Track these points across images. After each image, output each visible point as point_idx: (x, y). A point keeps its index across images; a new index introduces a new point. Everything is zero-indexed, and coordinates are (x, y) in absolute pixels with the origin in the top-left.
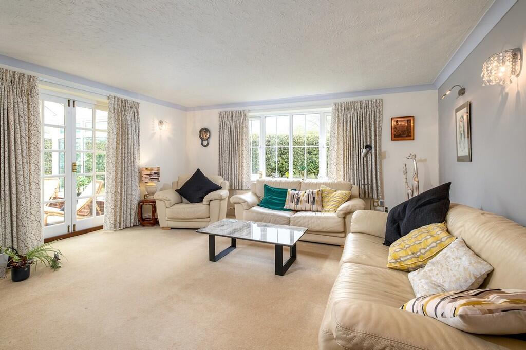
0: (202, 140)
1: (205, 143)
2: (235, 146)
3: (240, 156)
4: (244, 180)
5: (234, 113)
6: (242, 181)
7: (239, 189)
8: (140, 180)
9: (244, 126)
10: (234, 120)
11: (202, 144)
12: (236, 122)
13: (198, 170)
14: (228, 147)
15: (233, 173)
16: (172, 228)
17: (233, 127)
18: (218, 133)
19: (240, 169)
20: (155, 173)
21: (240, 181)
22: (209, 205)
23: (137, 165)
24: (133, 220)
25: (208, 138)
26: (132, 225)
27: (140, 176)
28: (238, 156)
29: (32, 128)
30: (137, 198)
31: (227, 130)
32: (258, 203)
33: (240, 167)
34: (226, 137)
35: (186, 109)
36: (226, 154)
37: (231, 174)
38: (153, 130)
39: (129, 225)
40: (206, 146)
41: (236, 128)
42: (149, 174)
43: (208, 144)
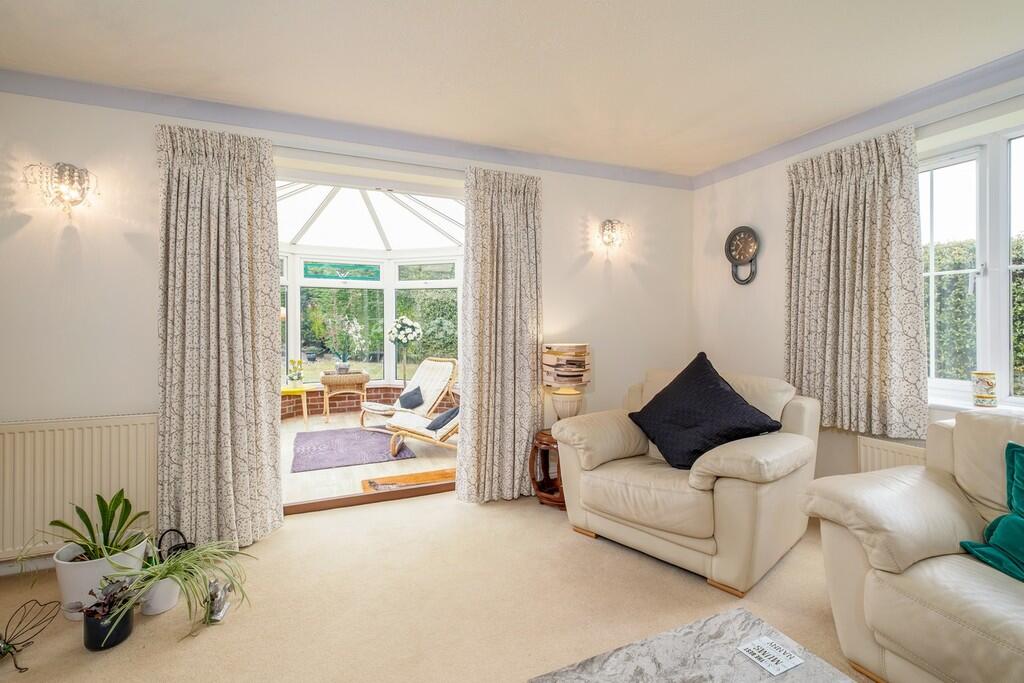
0: (736, 264)
1: (744, 272)
2: (853, 272)
3: (877, 308)
4: (894, 400)
5: (846, 157)
6: (883, 403)
7: (869, 433)
8: (537, 378)
9: (895, 191)
10: (849, 179)
11: (735, 276)
12: (857, 185)
13: (702, 357)
14: (823, 280)
15: (843, 369)
16: (598, 536)
17: (843, 206)
18: (786, 236)
19: (876, 357)
20: (570, 363)
21: (876, 402)
22: (712, 490)
23: (528, 339)
24: (517, 482)
25: (756, 255)
26: (516, 495)
27: (539, 366)
28: (865, 312)
29: (258, 256)
30: (527, 425)
31: (820, 222)
32: (964, 536)
33: (876, 351)
34: (817, 246)
35: (688, 183)
36: (814, 305)
37: (835, 374)
38: (585, 247)
39: (507, 494)
40: (747, 282)
41: (856, 209)
42: (554, 363)
43: (753, 274)
